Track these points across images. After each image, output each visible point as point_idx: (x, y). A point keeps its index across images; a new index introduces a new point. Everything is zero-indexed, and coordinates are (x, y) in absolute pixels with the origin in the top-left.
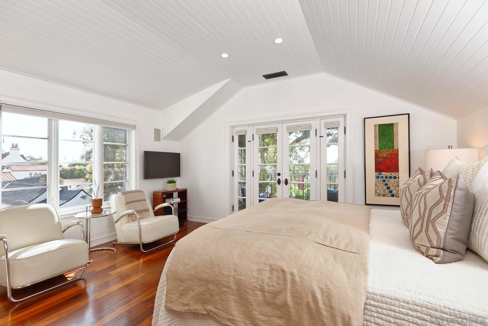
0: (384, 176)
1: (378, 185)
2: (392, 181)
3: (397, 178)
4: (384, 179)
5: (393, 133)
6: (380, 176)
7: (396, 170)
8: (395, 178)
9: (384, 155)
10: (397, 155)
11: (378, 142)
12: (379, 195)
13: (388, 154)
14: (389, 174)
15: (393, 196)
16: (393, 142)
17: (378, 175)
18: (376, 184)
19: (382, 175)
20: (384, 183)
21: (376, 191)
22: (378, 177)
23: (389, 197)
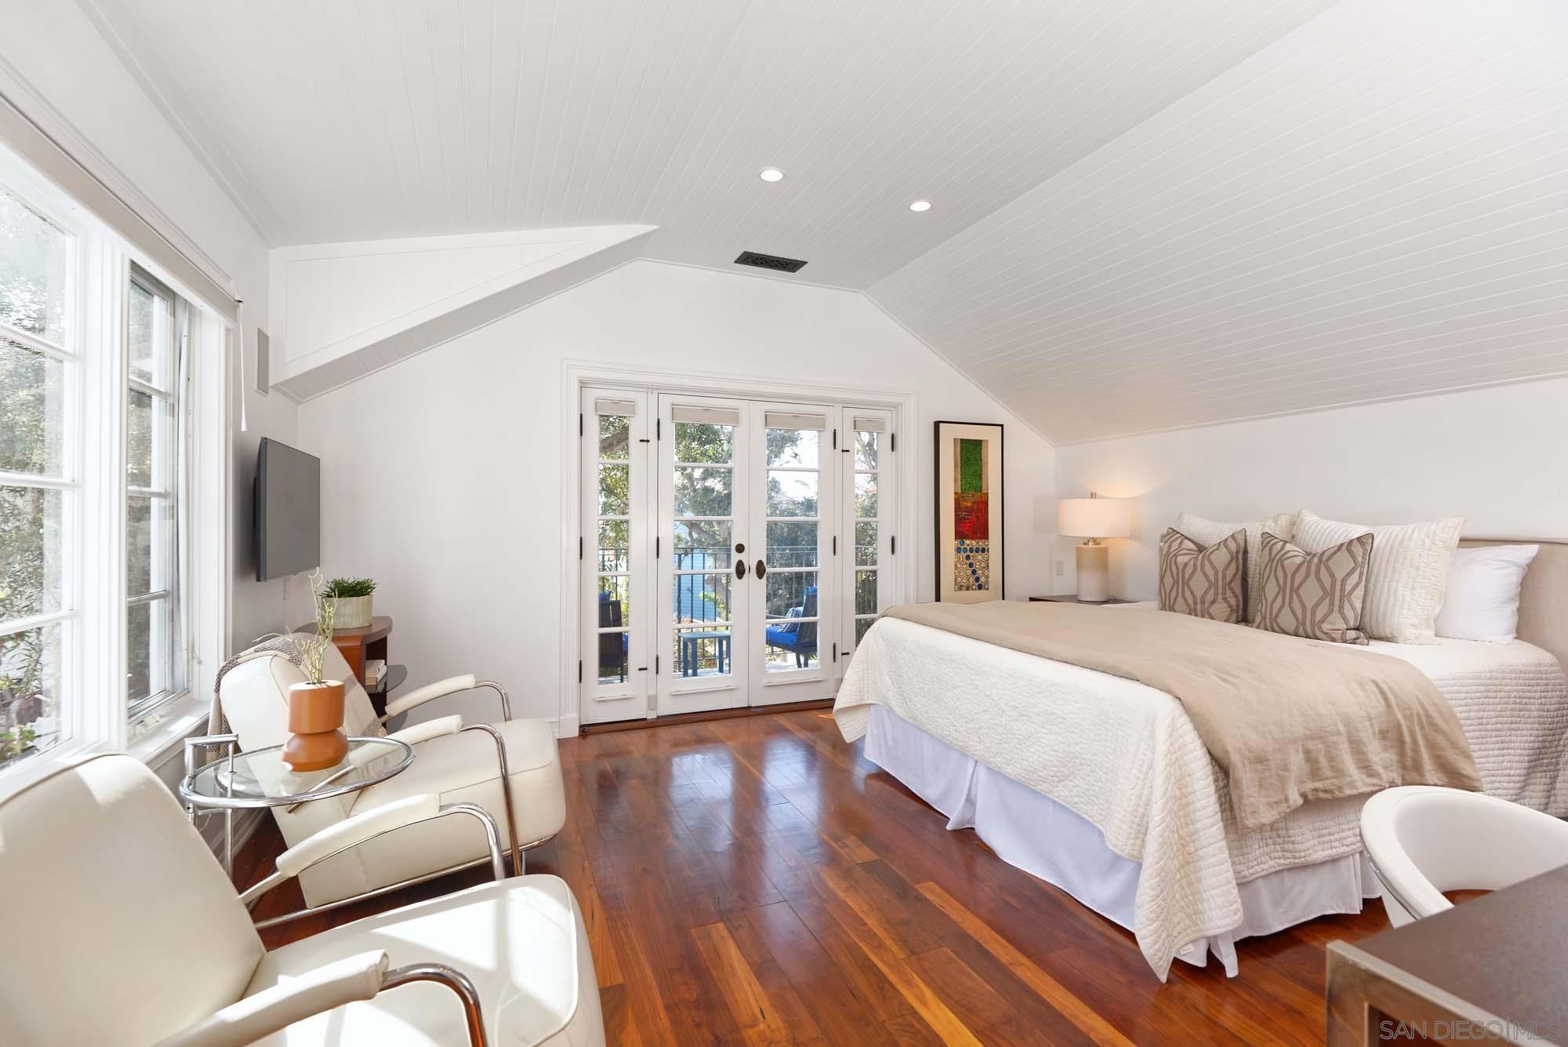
0: (968, 548)
1: (959, 566)
2: (980, 557)
3: (986, 553)
4: (968, 553)
5: (981, 460)
6: (962, 548)
7: (985, 535)
8: (983, 550)
9: (969, 504)
10: (986, 504)
11: (959, 477)
12: (960, 588)
13: (974, 502)
14: (974, 543)
15: (980, 587)
16: (981, 478)
17: (959, 546)
18: (956, 566)
19: (965, 546)
20: (968, 562)
21: (956, 580)
22: (958, 550)
23: (975, 589)
